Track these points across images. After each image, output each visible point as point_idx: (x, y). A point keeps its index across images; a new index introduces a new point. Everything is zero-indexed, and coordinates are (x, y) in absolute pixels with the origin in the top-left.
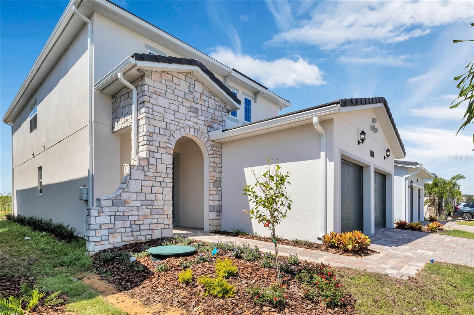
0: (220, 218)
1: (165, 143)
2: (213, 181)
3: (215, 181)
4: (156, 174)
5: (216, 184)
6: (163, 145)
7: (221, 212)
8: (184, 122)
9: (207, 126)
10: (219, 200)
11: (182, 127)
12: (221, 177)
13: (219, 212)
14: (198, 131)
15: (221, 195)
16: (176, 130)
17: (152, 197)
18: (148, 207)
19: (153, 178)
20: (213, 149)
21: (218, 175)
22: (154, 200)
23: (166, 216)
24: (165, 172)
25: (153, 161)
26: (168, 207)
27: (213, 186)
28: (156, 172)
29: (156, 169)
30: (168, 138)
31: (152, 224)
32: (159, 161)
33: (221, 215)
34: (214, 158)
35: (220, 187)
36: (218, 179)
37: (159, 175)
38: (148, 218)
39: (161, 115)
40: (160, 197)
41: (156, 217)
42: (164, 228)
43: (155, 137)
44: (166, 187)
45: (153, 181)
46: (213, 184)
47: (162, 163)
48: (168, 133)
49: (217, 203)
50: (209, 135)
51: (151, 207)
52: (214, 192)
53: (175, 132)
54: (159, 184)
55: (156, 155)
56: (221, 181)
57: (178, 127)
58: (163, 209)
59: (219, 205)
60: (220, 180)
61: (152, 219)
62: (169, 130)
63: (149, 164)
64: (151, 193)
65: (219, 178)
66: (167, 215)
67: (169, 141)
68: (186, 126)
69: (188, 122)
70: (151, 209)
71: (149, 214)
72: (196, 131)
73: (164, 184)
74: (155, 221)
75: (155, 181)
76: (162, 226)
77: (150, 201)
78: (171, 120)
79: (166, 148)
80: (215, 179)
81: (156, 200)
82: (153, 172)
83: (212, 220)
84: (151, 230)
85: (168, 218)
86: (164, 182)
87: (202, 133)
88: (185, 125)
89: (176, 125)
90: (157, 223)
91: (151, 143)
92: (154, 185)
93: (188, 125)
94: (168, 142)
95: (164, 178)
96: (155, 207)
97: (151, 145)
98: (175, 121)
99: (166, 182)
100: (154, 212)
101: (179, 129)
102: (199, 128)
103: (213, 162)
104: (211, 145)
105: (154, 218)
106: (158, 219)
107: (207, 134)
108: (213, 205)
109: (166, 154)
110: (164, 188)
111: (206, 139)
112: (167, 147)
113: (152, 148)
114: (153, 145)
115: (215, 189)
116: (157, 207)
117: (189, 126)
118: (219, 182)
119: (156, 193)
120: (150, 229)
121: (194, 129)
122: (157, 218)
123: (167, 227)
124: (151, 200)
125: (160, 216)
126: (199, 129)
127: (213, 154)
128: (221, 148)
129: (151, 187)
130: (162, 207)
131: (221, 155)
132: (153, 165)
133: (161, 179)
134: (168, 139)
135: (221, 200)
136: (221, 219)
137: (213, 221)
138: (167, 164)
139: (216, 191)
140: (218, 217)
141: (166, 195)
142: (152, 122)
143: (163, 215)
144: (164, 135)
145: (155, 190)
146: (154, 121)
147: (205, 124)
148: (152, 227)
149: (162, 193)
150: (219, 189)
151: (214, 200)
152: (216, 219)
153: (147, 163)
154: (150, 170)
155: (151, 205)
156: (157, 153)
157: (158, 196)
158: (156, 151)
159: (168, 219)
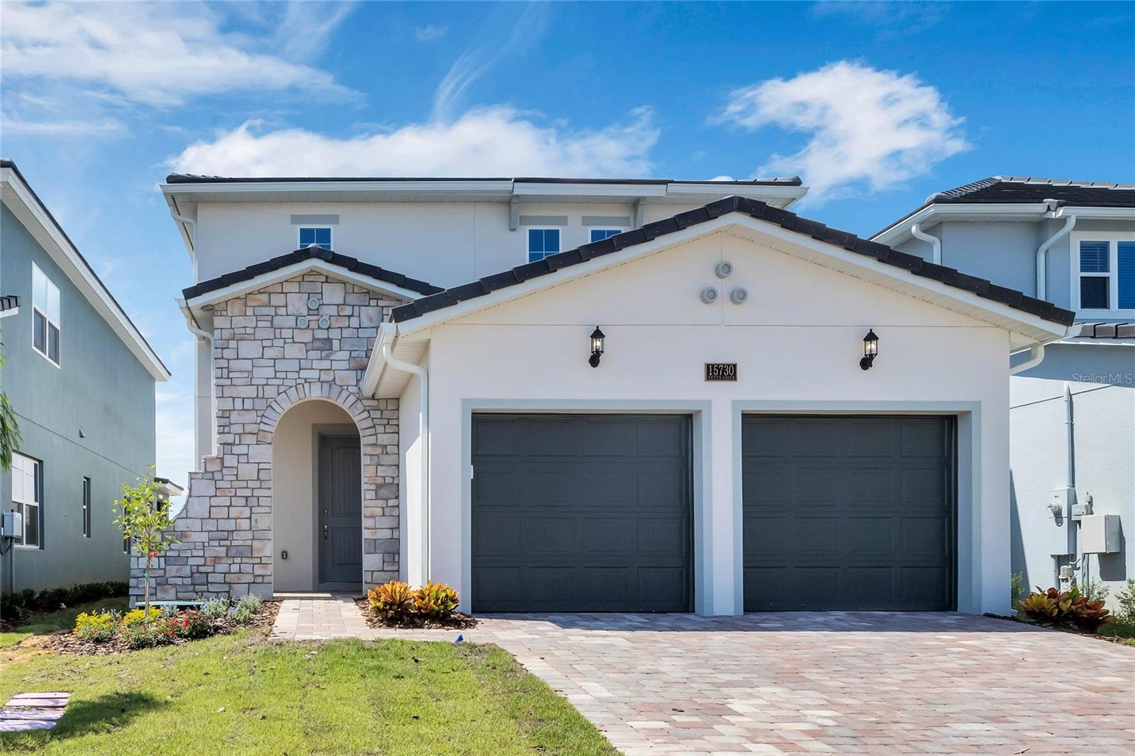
0: (396, 568)
1: (256, 423)
2: (373, 487)
3: (379, 487)
4: (236, 484)
5: (383, 492)
6: (249, 428)
7: (399, 554)
8: (296, 375)
9: (356, 370)
10: (392, 529)
11: (291, 387)
12: (398, 476)
13: (394, 554)
14: (330, 384)
15: (399, 516)
16: (279, 394)
17: (230, 525)
18: (222, 543)
19: (231, 492)
20: (372, 416)
21: (390, 472)
22: (233, 531)
23: (258, 561)
24: (256, 478)
25: (230, 461)
26: (262, 543)
27: (374, 498)
28: (237, 480)
29: (237, 475)
30: (260, 413)
31: (230, 573)
32: (243, 459)
33: (399, 562)
34: (376, 434)
35: (397, 497)
36: (389, 480)
37: (243, 484)
38: (221, 562)
39: (246, 375)
40: (245, 524)
41: (238, 560)
42: (252, 583)
43: (234, 417)
44: (259, 506)
45: (231, 497)
46: (374, 492)
47: (248, 462)
48: (260, 404)
49: (386, 534)
50: (359, 389)
51: (228, 543)
52: (379, 511)
53: (277, 399)
54: (243, 501)
55: (236, 450)
56: (398, 485)
57: (282, 389)
58: (252, 546)
59: (392, 538)
60: (396, 482)
61: (230, 564)
62: (263, 398)
63: (223, 467)
64: (228, 518)
65: (393, 478)
66: (261, 558)
67: (265, 420)
68: (303, 381)
69: (304, 374)
70: (227, 546)
71: (224, 555)
72: (326, 387)
73: (253, 501)
74: (235, 568)
75: (235, 496)
76: (250, 579)
77: (226, 533)
78: (268, 379)
79: (257, 434)
80: (380, 481)
81: (236, 530)
82: (231, 481)
83: (372, 572)
84: (229, 583)
85: (261, 563)
86: (252, 496)
87: (341, 386)
88: (298, 381)
89: (278, 386)
90: (240, 572)
91: (227, 429)
92: (233, 504)
93: (306, 379)
94: (261, 422)
95: (253, 489)
96: (234, 543)
97: (227, 433)
98: (276, 378)
99: (258, 497)
100: (233, 552)
101: (285, 392)
102: (335, 378)
103: (373, 444)
104: (367, 408)
105: (233, 563)
106: (242, 565)
107: (356, 386)
108: (375, 540)
109: (257, 444)
110: (253, 509)
111: (352, 399)
112: (259, 430)
113: (229, 439)
114: (230, 433)
115: (380, 503)
116: (240, 543)
117: (308, 380)
118: (394, 489)
119: (236, 519)
120: (225, 583)
121: (320, 383)
122: (240, 564)
123: (260, 580)
124: (228, 531)
125: (245, 560)
126: (334, 380)
127: (374, 427)
128: (398, 409)
129: (228, 507)
130: (249, 543)
131: (398, 425)
132: (232, 467)
133: (248, 492)
134: (263, 416)
135: (398, 528)
136: (398, 571)
137: (374, 576)
138: (259, 463)
139: (383, 508)
140: (388, 565)
141: (256, 521)
142: (227, 392)
143: (252, 557)
144: (253, 409)
145: (234, 512)
146: (230, 390)
147: (351, 366)
148: (229, 578)
149: (250, 518)
150: (391, 503)
151: (376, 529)
152: (383, 571)
153: (219, 465)
154: (225, 478)
155: (227, 539)
156: (240, 444)
157: (240, 524)
158: (237, 442)
159: (261, 565)
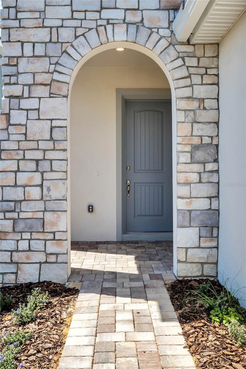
0: (215, 244)
1: (49, 72)
2: (188, 148)
3: (196, 148)
4: (24, 145)
5: (200, 155)
6: (40, 78)
7: (218, 227)
8: (97, 15)
9: (168, 10)
10: (210, 198)
11: (90, 29)
12: (218, 136)
13: (212, 228)
14: (138, 27)
15: (218, 183)
16: (76, 37)
17: (18, 194)
18: (8, 215)
19: (17, 154)
20: (187, 64)
21: (209, 130)
22: (21, 201)
23: (51, 236)
24: (49, 138)
25: (17, 117)
26: (56, 216)
27: (189, 161)
28: (26, 140)
29: (25, 134)
30: (54, 60)
31: (17, 251)
32: (33, 115)
33: (218, 237)
34: (191, 86)
35: (216, 161)
36: (206, 140)
37: (33, 145)
38: (8, 237)
39: (37, 15)
40: (35, 193)
41: (27, 236)
42: (44, 263)
43: (23, 65)
44: (52, 171)
45: (18, 160)
46: (189, 155)
47: (39, 119)
48: (54, 50)
49: (203, 204)
50: (172, 32)
51: (15, 215)
52: (194, 176)
53: (74, 44)
54: (33, 166)
55: (25, 104)
56: (217, 146)
57: (80, 32)
58: (43, 219)
59: (210, 209)
60: (215, 142)
61: (18, 241)
62: (58, 42)
63: (9, 124)
64: (16, 185)
65: (212, 137)
66: (54, 233)
67: (59, 68)
68: (104, 23)
69: (106, 14)
70: (14, 220)
71: (10, 230)
72: (132, 29)
73: (45, 166)
74: (23, 245)
75: (24, 159)
76: (41, 257)
77: (12, 204)
78: (63, 20)
79: (50, 85)
80: (196, 141)
81: (25, 200)
82: (19, 141)
83: (187, 249)
84: (17, 263)
85: (54, 239)
86: (44, 159)
87: (150, 29)
88: (100, 22)
89: (76, 28)
90: (30, 250)
91: (13, 80)
92: (21, 169)
93: (108, 20)
94: (55, 71)
95: (45, 151)
96: (22, 215)
97: (14, 84)
98: (72, 18)
99: (51, 161)
100: (21, 226)
101: (83, 35)
102: (143, 19)
103: (188, 98)
104: (181, 55)
105: (22, 239)
106: (31, 242)
107: (168, 28)
108: (190, 211)
109: (50, 97)
110: (45, 174)
111: (163, 43)
112: (53, 80)
113: (16, 90)
114: (17, 84)
115: (197, 167)
116: (29, 215)
117: (111, 21)
118: (212, 150)
119: (24, 186)
120: (12, 262)
121: (125, 25)
122: (29, 240)
123: (52, 259)
124: (15, 201)
125: (35, 236)
126: (142, 21)
127: (189, 77)
128: (217, 57)
129: (16, 172)
130: (40, 215)
131: (217, 75)
132: (20, 125)
133: (38, 155)
134: (57, 63)
135: (217, 197)
136: (217, 248)
137: (189, 253)
138: (52, 120)
139: (200, 173)
140: (206, 241)
141: (49, 189)
142: (15, 35)
143: (43, 232)
144: (46, 56)
145: (22, 178)
146: (19, 33)
147: (162, 5)
148: (16, 257)
149: (41, 186)
150: (210, 166)
151: (191, 198)
152: (199, 247)
153: (5, 122)
154: (12, 137)
155: (14, 211)
156: (29, 97)
157: (29, 192)
158: (26, 95)
159: (55, 242)
